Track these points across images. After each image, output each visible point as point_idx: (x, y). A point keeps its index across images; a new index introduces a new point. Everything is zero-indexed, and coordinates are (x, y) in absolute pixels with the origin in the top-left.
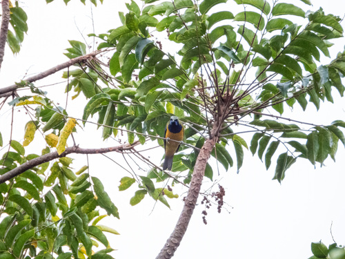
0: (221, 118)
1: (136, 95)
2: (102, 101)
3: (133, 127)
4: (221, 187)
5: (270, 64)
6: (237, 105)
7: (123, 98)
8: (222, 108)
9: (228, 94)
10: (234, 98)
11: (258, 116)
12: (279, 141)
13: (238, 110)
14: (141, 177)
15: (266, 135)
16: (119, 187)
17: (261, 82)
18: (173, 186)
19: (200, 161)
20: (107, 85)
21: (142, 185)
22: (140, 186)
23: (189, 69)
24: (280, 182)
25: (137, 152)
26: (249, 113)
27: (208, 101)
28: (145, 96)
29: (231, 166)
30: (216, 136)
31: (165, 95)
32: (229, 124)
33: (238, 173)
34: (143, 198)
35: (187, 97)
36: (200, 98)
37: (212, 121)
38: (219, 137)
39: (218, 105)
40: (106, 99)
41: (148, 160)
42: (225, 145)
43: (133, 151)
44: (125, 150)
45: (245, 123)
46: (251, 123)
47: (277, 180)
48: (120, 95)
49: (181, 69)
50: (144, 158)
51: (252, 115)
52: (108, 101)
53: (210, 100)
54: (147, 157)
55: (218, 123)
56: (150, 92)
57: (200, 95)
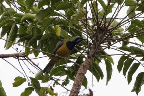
0: (98, 43)
1: (35, 20)
2: (8, 21)
3: (30, 43)
4: (90, 90)
5: (139, 5)
6: (111, 34)
7: (24, 21)
8: (100, 35)
9: (105, 25)
10: (109, 28)
11: (125, 43)
12: (140, 63)
13: (112, 37)
14: (31, 78)
15: (130, 57)
16: (13, 84)
17: (131, 18)
18: (54, 86)
19: (79, 74)
20: (10, 6)
21: (31, 84)
22: (29, 85)
23: (77, 4)
24: (137, 94)
25: (30, 60)
26: (119, 40)
27: (89, 29)
28: (41, 21)
29: (102, 78)
30: (93, 56)
31: (57, 21)
32: (103, 48)
33: (107, 85)
34: (30, 93)
35: (74, 25)
36: (83, 26)
37: (91, 44)
38: (95, 57)
39: (97, 33)
40: (11, 21)
41: (37, 66)
42: (98, 63)
43: (27, 58)
44: (20, 57)
45: (115, 48)
46: (120, 48)
47: (135, 92)
48: (22, 18)
49: (71, 3)
50: (34, 64)
51: (121, 42)
52: (13, 22)
53: (91, 28)
54: (37, 64)
55: (95, 47)
56: (46, 18)
57: (83, 24)
